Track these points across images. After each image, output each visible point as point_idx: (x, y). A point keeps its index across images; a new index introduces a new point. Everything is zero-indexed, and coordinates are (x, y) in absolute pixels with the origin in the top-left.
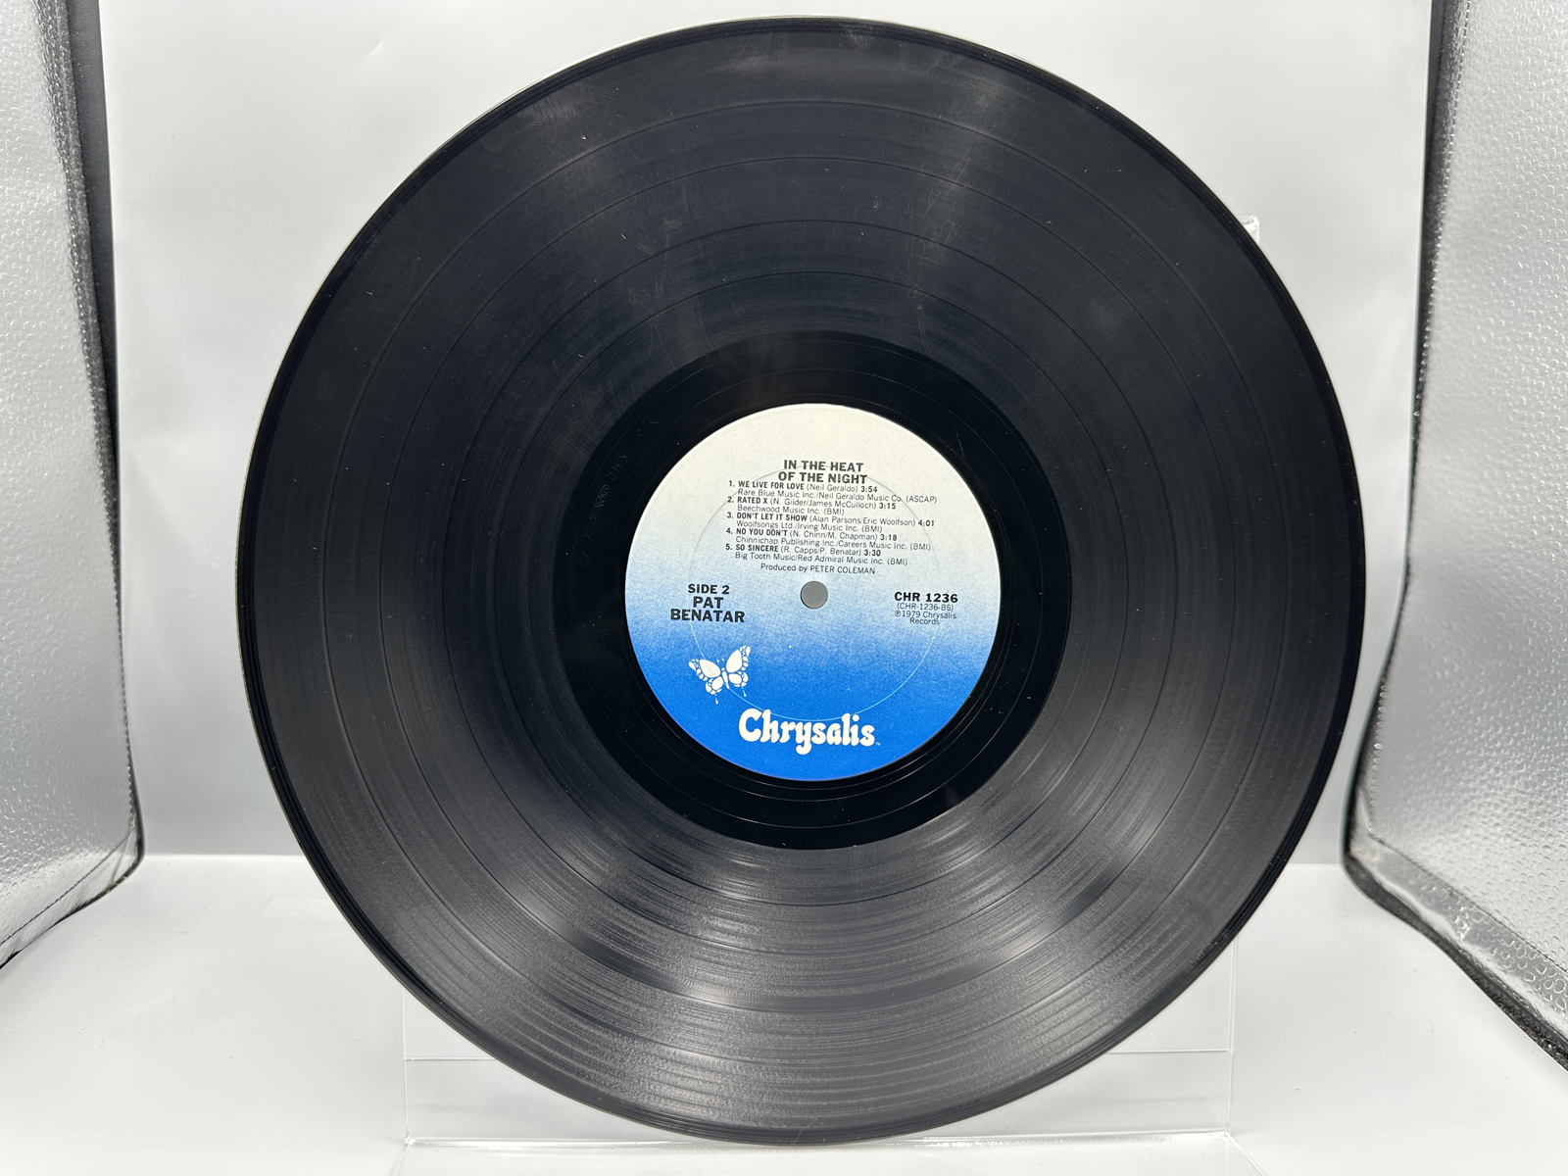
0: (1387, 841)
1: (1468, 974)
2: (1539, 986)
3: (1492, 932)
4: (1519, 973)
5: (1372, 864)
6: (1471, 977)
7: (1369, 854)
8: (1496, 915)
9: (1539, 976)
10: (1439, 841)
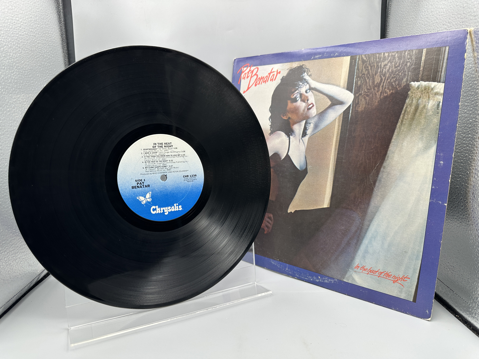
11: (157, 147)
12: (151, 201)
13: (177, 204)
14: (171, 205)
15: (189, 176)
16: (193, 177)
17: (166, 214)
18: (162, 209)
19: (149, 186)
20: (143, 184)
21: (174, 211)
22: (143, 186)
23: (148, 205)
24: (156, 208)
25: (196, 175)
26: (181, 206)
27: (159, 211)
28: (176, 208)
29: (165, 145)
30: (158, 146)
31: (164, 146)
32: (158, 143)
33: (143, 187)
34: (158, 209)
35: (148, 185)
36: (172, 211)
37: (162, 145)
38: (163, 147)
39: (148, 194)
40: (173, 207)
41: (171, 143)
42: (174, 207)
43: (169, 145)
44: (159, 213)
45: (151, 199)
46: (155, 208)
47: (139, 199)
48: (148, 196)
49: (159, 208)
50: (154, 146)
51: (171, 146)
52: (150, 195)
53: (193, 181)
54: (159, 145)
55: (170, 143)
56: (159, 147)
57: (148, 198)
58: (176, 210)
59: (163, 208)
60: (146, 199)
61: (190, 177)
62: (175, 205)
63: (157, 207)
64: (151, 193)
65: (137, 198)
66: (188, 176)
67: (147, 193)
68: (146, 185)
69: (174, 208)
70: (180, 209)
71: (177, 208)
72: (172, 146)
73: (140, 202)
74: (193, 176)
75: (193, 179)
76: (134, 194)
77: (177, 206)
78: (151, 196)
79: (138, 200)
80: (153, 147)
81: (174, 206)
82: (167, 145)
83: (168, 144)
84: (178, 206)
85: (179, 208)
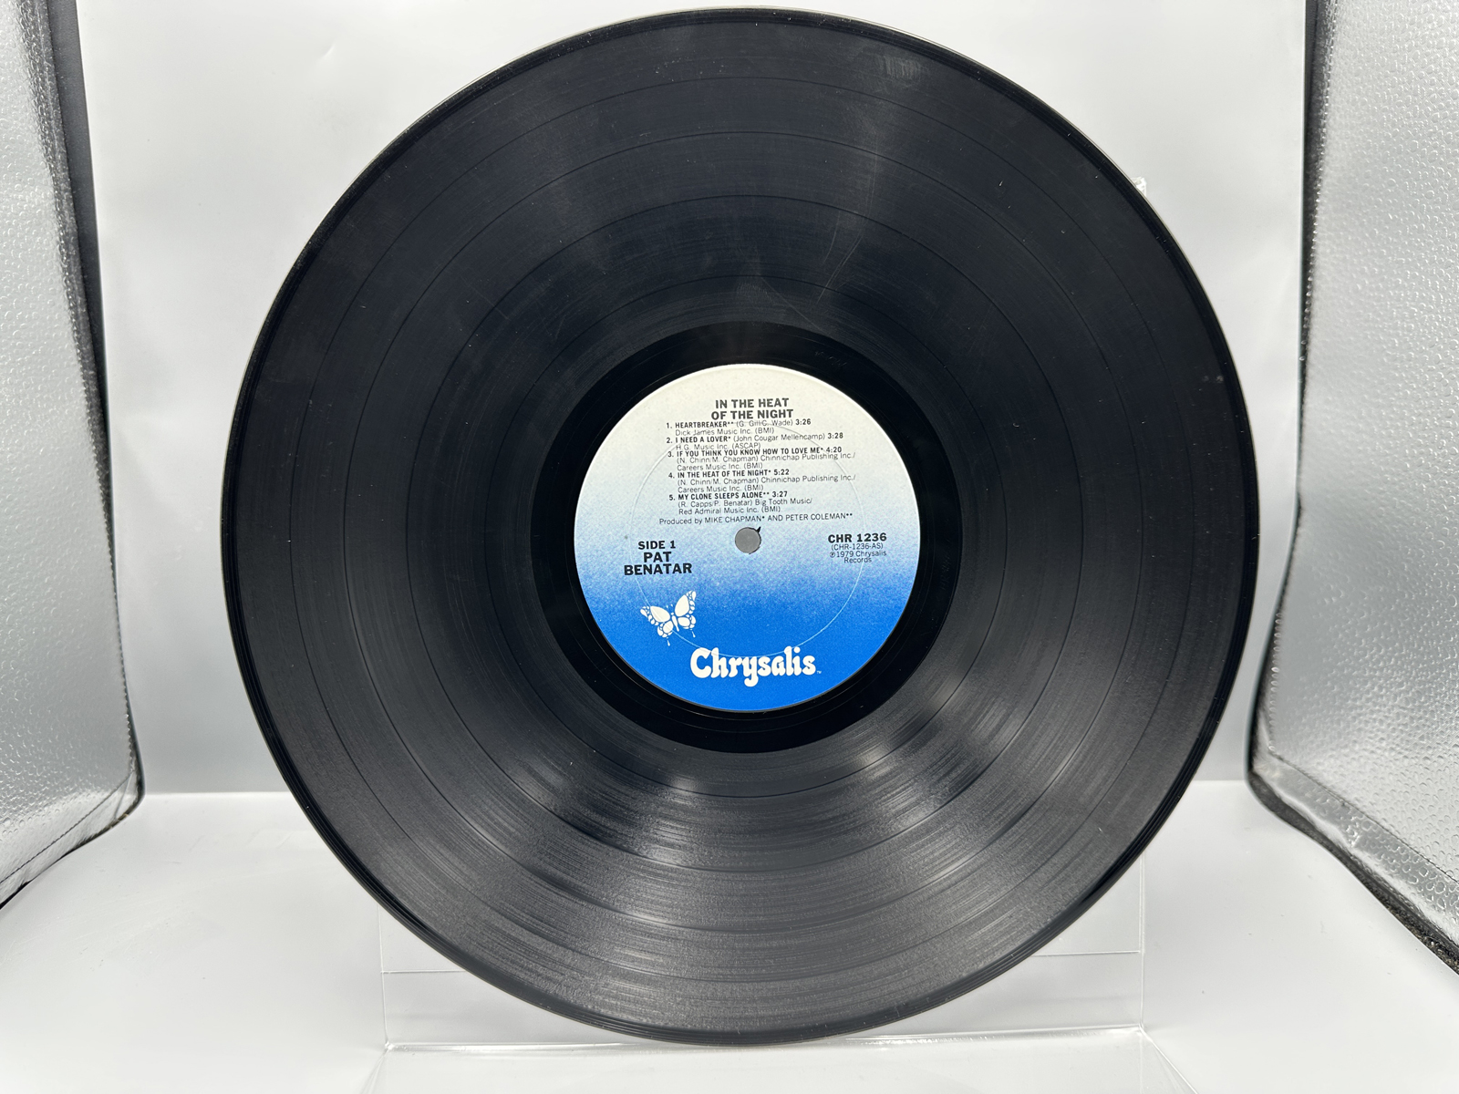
0: (1286, 758)
1: (1359, 878)
2: (1423, 888)
3: (1381, 840)
4: (1404, 876)
5: (1273, 780)
6: (1362, 881)
7: (1270, 771)
8: (1384, 824)
9: (1422, 879)
10: (1331, 756)
11: (728, 417)
12: (692, 626)
13: (797, 650)
14: (774, 650)
15: (854, 539)
16: (871, 543)
17: (748, 683)
18: (734, 662)
19: (688, 567)
20: (667, 560)
21: (782, 674)
22: (667, 566)
23: (683, 642)
24: (710, 658)
25: (883, 537)
26: (812, 659)
27: (721, 667)
28: (793, 666)
29: (762, 409)
30: (734, 413)
31: (759, 412)
32: (734, 401)
33: (668, 572)
34: (719, 662)
35: (685, 565)
36: (775, 674)
37: (747, 409)
38: (754, 415)
39: (684, 598)
40: (779, 659)
41: (785, 400)
42: (785, 661)
43: (777, 408)
44: (723, 676)
45: (694, 621)
46: (706, 657)
47: (650, 617)
48: (683, 606)
49: (724, 659)
50: (719, 410)
51: (787, 413)
52: (692, 603)
53: (868, 560)
54: (738, 409)
55: (782, 402)
56: (737, 415)
57: (684, 616)
58: (789, 674)
59: (740, 660)
60: (674, 618)
61: (860, 540)
62: (788, 651)
63: (716, 652)
64: (694, 595)
65: (643, 612)
66: (848, 537)
67: (681, 595)
68: (677, 565)
69: (782, 665)
70: (806, 671)
71: (793, 664)
72: (790, 411)
73: (653, 628)
74: (872, 537)
75: (870, 550)
76: (631, 594)
77: (797, 658)
78: (693, 608)
79: (645, 619)
80: (715, 416)
81: (784, 656)
82: (770, 409)
83: (773, 403)
84: (802, 655)
85: (803, 666)
